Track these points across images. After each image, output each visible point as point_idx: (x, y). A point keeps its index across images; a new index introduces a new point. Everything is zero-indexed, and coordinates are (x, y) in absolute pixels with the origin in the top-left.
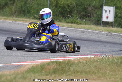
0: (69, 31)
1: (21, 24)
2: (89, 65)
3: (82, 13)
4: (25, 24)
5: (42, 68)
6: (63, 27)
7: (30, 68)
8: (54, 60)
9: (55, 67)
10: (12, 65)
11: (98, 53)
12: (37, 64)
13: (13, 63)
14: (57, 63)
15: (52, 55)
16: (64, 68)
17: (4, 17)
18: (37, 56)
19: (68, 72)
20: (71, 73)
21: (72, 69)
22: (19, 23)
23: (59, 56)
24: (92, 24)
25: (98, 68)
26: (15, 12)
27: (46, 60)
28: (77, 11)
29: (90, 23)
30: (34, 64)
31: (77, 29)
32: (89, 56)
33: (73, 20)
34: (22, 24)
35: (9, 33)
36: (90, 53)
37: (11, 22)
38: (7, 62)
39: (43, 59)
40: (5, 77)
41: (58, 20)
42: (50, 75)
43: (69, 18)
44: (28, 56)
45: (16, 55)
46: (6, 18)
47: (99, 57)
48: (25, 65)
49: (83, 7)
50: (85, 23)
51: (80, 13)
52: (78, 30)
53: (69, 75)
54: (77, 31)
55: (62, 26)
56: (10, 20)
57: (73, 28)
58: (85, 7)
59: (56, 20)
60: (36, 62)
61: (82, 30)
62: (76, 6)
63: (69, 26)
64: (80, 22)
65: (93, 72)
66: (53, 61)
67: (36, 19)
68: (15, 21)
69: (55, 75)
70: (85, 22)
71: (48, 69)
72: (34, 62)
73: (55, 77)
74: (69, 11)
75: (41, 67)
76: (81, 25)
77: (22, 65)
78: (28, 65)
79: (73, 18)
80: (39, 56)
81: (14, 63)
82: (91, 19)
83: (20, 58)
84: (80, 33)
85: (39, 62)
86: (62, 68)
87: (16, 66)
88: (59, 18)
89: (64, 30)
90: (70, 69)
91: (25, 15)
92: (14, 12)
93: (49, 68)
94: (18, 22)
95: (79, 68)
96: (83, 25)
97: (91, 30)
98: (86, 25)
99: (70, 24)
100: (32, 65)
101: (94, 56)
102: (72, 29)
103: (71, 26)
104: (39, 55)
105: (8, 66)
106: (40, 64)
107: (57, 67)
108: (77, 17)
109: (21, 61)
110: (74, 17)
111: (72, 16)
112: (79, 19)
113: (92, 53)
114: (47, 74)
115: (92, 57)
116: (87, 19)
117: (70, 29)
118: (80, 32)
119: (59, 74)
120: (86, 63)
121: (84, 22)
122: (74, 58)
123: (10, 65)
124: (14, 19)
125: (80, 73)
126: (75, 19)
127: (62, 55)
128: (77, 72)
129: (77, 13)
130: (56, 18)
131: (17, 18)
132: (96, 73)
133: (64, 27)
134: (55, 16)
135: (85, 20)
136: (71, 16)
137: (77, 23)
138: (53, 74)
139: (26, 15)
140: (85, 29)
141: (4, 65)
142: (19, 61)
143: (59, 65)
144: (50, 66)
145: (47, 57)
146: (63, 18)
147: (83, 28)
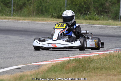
0: (88, 28)
1: (39, 23)
2: (109, 60)
3: (99, 9)
4: (44, 23)
5: (63, 66)
7: (50, 67)
8: (74, 57)
9: (75, 64)
10: (33, 65)
11: (117, 49)
12: (57, 63)
14: (76, 61)
15: (72, 53)
16: (84, 65)
17: (23, 18)
18: (57, 55)
19: (88, 69)
20: (91, 69)
21: (92, 66)
22: (38, 22)
23: (78, 54)
24: (110, 19)
25: (118, 63)
26: (33, 12)
27: (66, 58)
28: (94, 7)
29: (108, 19)
30: (54, 63)
31: (96, 25)
32: (108, 52)
33: (91, 16)
34: (41, 23)
35: (28, 33)
36: (110, 49)
37: (30, 22)
38: (27, 62)
39: (63, 57)
40: (26, 78)
42: (70, 73)
43: (87, 15)
44: (47, 56)
45: (35, 55)
46: (25, 18)
47: (119, 52)
48: (46, 65)
49: (100, 3)
50: (104, 19)
51: (97, 10)
52: (97, 27)
53: (89, 72)
54: (96, 27)
56: (29, 20)
60: (56, 61)
61: (101, 26)
62: (92, 2)
63: (87, 23)
64: (98, 18)
65: (113, 68)
66: (72, 59)
67: (55, 17)
68: (34, 20)
69: (75, 73)
71: (68, 67)
72: (54, 61)
73: (75, 74)
74: (86, 8)
75: (61, 66)
76: (99, 21)
77: (42, 64)
78: (48, 64)
79: (91, 14)
80: (58, 55)
81: (34, 63)
82: (109, 14)
83: (40, 58)
85: (58, 61)
86: (82, 66)
87: (36, 66)
90: (89, 66)
94: (36, 22)
95: (99, 64)
96: (101, 20)
97: (110, 26)
98: (104, 20)
99: (88, 21)
100: (52, 65)
101: (113, 52)
102: (90, 26)
103: (90, 22)
105: (28, 66)
106: (60, 62)
107: (77, 65)
108: (95, 13)
109: (41, 61)
110: (92, 14)
111: (90, 13)
112: (97, 16)
113: (111, 48)
114: (67, 72)
115: (112, 53)
116: (105, 14)
117: (88, 26)
118: (98, 28)
119: (79, 72)
120: (106, 59)
121: (102, 18)
122: (93, 55)
123: (31, 65)
124: (32, 19)
125: (100, 70)
126: (93, 15)
127: (81, 53)
128: (97, 69)
129: (95, 10)
131: (36, 18)
132: (116, 69)
135: (102, 16)
136: (88, 13)
137: (95, 19)
138: (73, 72)
139: (44, 14)
140: (104, 25)
141: (24, 66)
142: (40, 61)
143: (79, 62)
144: (70, 64)
145: (67, 55)
146: (81, 15)
147: (102, 24)
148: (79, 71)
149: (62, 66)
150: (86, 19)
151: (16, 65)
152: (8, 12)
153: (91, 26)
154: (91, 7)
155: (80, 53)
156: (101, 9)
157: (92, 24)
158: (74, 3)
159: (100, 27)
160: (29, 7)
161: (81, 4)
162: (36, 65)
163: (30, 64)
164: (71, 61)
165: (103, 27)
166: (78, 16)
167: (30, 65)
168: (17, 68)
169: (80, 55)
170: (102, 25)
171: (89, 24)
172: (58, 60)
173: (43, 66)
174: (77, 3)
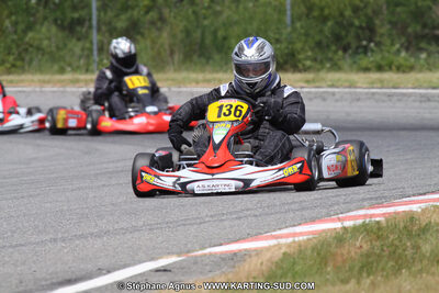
0: (377, 101)
3: (410, 30)
5: (321, 255)
6: (352, 90)
7: (276, 259)
9: (364, 246)
10: (211, 254)
12: (299, 244)
13: (210, 246)
14: (368, 234)
16: (397, 246)
18: (288, 211)
20: (425, 262)
21: (426, 248)
23: (365, 203)
26: (172, 53)
27: (326, 221)
28: (393, 24)
30: (289, 246)
31: (404, 91)
33: (383, 58)
37: (165, 89)
38: (189, 246)
39: (313, 220)
41: (328, 65)
42: (353, 281)
43: (365, 53)
44: (256, 216)
45: (211, 216)
48: (258, 252)
50: (428, 64)
51: (403, 32)
52: (410, 95)
53: (420, 271)
54: (405, 98)
55: (350, 87)
57: (388, 88)
58: (417, 7)
59: (321, 62)
62: (384, 7)
63: (373, 83)
64: (408, 64)
68: (179, 84)
69: (371, 277)
70: (426, 60)
71: (340, 259)
72: (287, 236)
74: (361, 27)
75: (315, 254)
77: (245, 250)
78: (268, 249)
79: (381, 50)
80: (294, 211)
81: (215, 246)
83: (231, 227)
84: (417, 104)
85: (301, 234)
86: (392, 249)
87: (223, 259)
88: (330, 55)
89: (358, 100)
90: (417, 248)
91: (208, 59)
92: (168, 52)
93: (345, 252)
94: (189, 89)
96: (421, 71)
98: (430, 70)
99: (375, 76)
100: (282, 251)
102: (385, 94)
103: (381, 81)
104: (293, 206)
105: (196, 261)
106: (308, 240)
108: (398, 46)
109: (238, 237)
110: (383, 48)
111: (378, 44)
112: (403, 54)
116: (433, 47)
117: (378, 94)
118: (414, 101)
121: (422, 62)
122: (423, 205)
123: (205, 255)
124: (173, 80)
126: (389, 52)
127: (376, 198)
129: (394, 32)
130: (319, 58)
131: (184, 74)
133: (356, 87)
134: (317, 50)
135: (424, 56)
136: (372, 45)
137: (399, 69)
138: (365, 275)
139: (211, 58)
140: (434, 88)
141: (181, 258)
142: (231, 237)
143: (378, 237)
144: (347, 247)
145: (324, 211)
146: (347, 55)
147: (425, 85)
148: (383, 269)
149: (319, 254)
150: (366, 70)
151: (152, 259)
152: (80, 57)
153: (389, 95)
154: (377, 22)
155: (371, 199)
156: (418, 28)
157: (391, 85)
158: (316, 13)
159: (422, 95)
160: (154, 33)
161: (342, 15)
162: (222, 253)
163: (200, 252)
164: (349, 235)
165: (433, 96)
166: (336, 57)
167: (201, 256)
168: (157, 270)
169: (372, 207)
170: (427, 88)
171: (379, 85)
172: (298, 229)
173: (250, 256)
174: (326, 12)
